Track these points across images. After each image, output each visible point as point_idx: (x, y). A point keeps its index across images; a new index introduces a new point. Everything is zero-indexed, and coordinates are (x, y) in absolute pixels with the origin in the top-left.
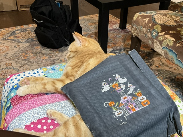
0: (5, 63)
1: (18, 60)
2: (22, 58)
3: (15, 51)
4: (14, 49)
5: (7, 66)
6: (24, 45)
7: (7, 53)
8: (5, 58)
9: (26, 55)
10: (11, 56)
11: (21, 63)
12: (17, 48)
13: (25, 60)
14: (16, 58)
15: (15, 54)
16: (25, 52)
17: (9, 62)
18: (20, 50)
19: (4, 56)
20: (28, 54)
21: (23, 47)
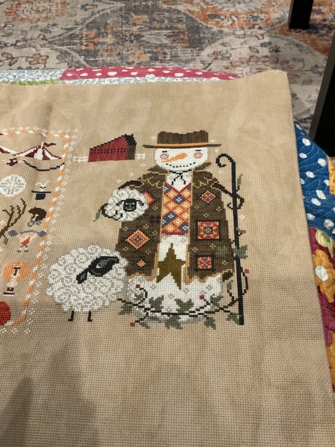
0: (34, 50)
1: (68, 50)
2: (82, 44)
3: (75, 21)
4: (75, 15)
5: (34, 63)
6: (108, 6)
7: (55, 25)
8: (42, 37)
9: (96, 40)
10: (59, 36)
11: (72, 61)
12: (87, 13)
13: (87, 53)
14: (68, 41)
15: (72, 29)
16: (99, 29)
17: (44, 51)
18: (90, 20)
19: (41, 31)
20: (103, 37)
21: (103, 10)
